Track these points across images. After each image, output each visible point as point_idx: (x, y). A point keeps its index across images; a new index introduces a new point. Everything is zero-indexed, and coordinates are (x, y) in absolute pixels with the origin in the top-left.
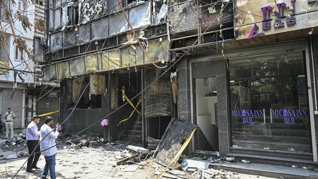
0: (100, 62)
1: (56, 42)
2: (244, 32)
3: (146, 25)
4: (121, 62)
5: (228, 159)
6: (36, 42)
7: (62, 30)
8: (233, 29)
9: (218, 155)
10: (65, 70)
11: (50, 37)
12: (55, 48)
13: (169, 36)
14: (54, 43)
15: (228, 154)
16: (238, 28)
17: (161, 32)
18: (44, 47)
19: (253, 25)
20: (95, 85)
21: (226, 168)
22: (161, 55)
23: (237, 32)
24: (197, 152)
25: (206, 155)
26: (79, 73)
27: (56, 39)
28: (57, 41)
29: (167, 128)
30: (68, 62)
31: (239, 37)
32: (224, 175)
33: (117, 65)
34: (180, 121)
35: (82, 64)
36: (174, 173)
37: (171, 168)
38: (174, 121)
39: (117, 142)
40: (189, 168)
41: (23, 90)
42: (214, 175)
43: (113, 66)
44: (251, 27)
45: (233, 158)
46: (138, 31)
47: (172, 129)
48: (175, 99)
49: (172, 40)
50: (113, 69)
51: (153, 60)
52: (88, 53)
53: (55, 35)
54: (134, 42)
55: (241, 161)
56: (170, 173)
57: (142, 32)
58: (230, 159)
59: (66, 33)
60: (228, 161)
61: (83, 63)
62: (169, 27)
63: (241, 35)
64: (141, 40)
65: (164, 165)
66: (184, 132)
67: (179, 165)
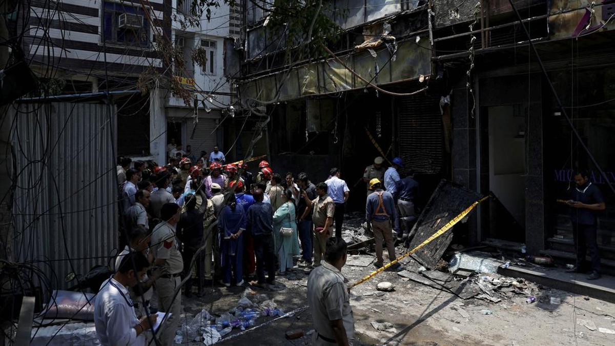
0: (321, 77)
1: (256, 43)
2: (566, 25)
3: (393, 14)
4: (354, 77)
5: (537, 259)
6: (229, 46)
7: (264, 25)
8: (545, 19)
9: (524, 251)
10: (271, 90)
11: (248, 36)
12: (257, 54)
13: (431, 33)
14: (254, 46)
15: (542, 251)
16: (555, 16)
17: (419, 25)
18: (240, 54)
19: (583, 11)
20: (316, 117)
21: (529, 277)
22: (420, 66)
23: (553, 25)
24: (487, 242)
25: (502, 249)
26: (291, 96)
27: (256, 40)
28: (258, 42)
29: (432, 196)
30: (274, 78)
31: (557, 34)
32: (521, 289)
33: (347, 83)
34: (455, 185)
35: (295, 80)
36: (430, 276)
37: (429, 267)
38: (445, 184)
39: (354, 213)
40: (460, 269)
41: (215, 120)
42: (500, 287)
43: (341, 85)
44: (580, 14)
45: (549, 260)
46: (380, 23)
47: (440, 198)
48: (447, 143)
49: (436, 40)
50: (342, 90)
51: (406, 75)
52: (303, 63)
53: (254, 33)
54: (373, 43)
55: (564, 267)
56: (424, 276)
57: (388, 26)
58: (543, 260)
59: (271, 28)
60: (538, 264)
61: (297, 79)
62: (432, 16)
63: (559, 31)
64: (384, 39)
65: (421, 261)
66: (459, 205)
67: (444, 263)
